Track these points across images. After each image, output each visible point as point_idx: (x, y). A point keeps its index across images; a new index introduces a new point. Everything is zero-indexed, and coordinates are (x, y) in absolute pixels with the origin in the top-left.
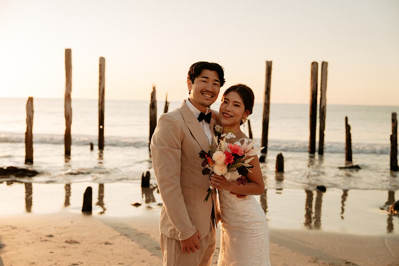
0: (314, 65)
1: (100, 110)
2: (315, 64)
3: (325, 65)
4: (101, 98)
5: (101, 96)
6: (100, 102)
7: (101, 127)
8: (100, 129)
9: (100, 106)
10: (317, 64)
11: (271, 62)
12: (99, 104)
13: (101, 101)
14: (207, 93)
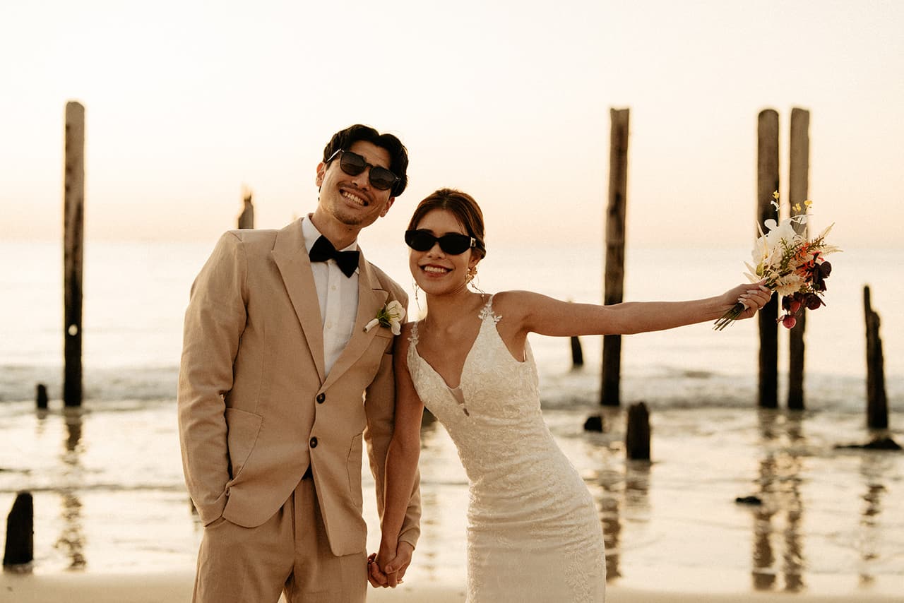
0: (768, 119)
1: (69, 276)
2: (769, 116)
3: (800, 118)
4: (71, 234)
5: (71, 229)
6: (70, 250)
7: (73, 330)
8: (68, 337)
9: (70, 263)
10: (775, 115)
11: (626, 112)
12: (66, 256)
13: (70, 246)
14: (354, 191)
